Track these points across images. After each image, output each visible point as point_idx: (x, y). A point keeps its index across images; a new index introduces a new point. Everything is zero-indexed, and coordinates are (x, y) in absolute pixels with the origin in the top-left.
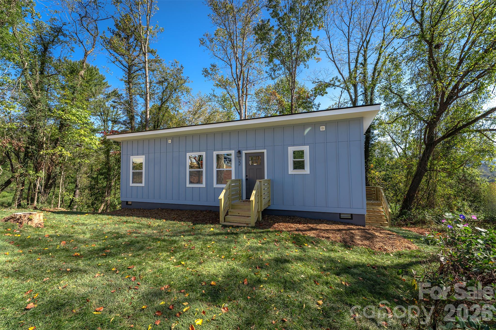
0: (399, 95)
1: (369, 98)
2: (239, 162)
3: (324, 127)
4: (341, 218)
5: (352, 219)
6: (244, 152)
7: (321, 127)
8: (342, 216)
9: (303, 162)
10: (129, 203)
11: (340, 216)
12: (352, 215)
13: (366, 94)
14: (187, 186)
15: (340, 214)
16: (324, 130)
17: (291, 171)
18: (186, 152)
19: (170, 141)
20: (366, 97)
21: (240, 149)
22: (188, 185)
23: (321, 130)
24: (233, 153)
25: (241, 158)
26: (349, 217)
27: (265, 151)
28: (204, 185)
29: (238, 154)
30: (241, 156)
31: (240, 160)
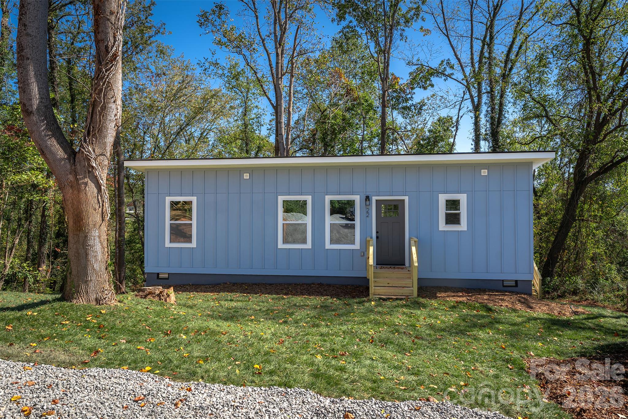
0: (542, 105)
1: (497, 101)
2: (367, 212)
3: (486, 171)
4: (504, 286)
5: (516, 285)
6: (374, 199)
7: (482, 171)
8: (506, 284)
9: (459, 214)
10: (161, 276)
11: (503, 284)
12: (516, 281)
13: (492, 94)
14: (279, 247)
15: (503, 280)
16: (486, 174)
17: (442, 226)
18: (277, 194)
19: (246, 176)
20: (492, 98)
21: (368, 194)
22: (281, 245)
23: (482, 174)
24: (357, 198)
25: (369, 207)
26: (513, 284)
27: (406, 198)
28: (309, 245)
29: (366, 200)
30: (370, 204)
31: (368, 210)
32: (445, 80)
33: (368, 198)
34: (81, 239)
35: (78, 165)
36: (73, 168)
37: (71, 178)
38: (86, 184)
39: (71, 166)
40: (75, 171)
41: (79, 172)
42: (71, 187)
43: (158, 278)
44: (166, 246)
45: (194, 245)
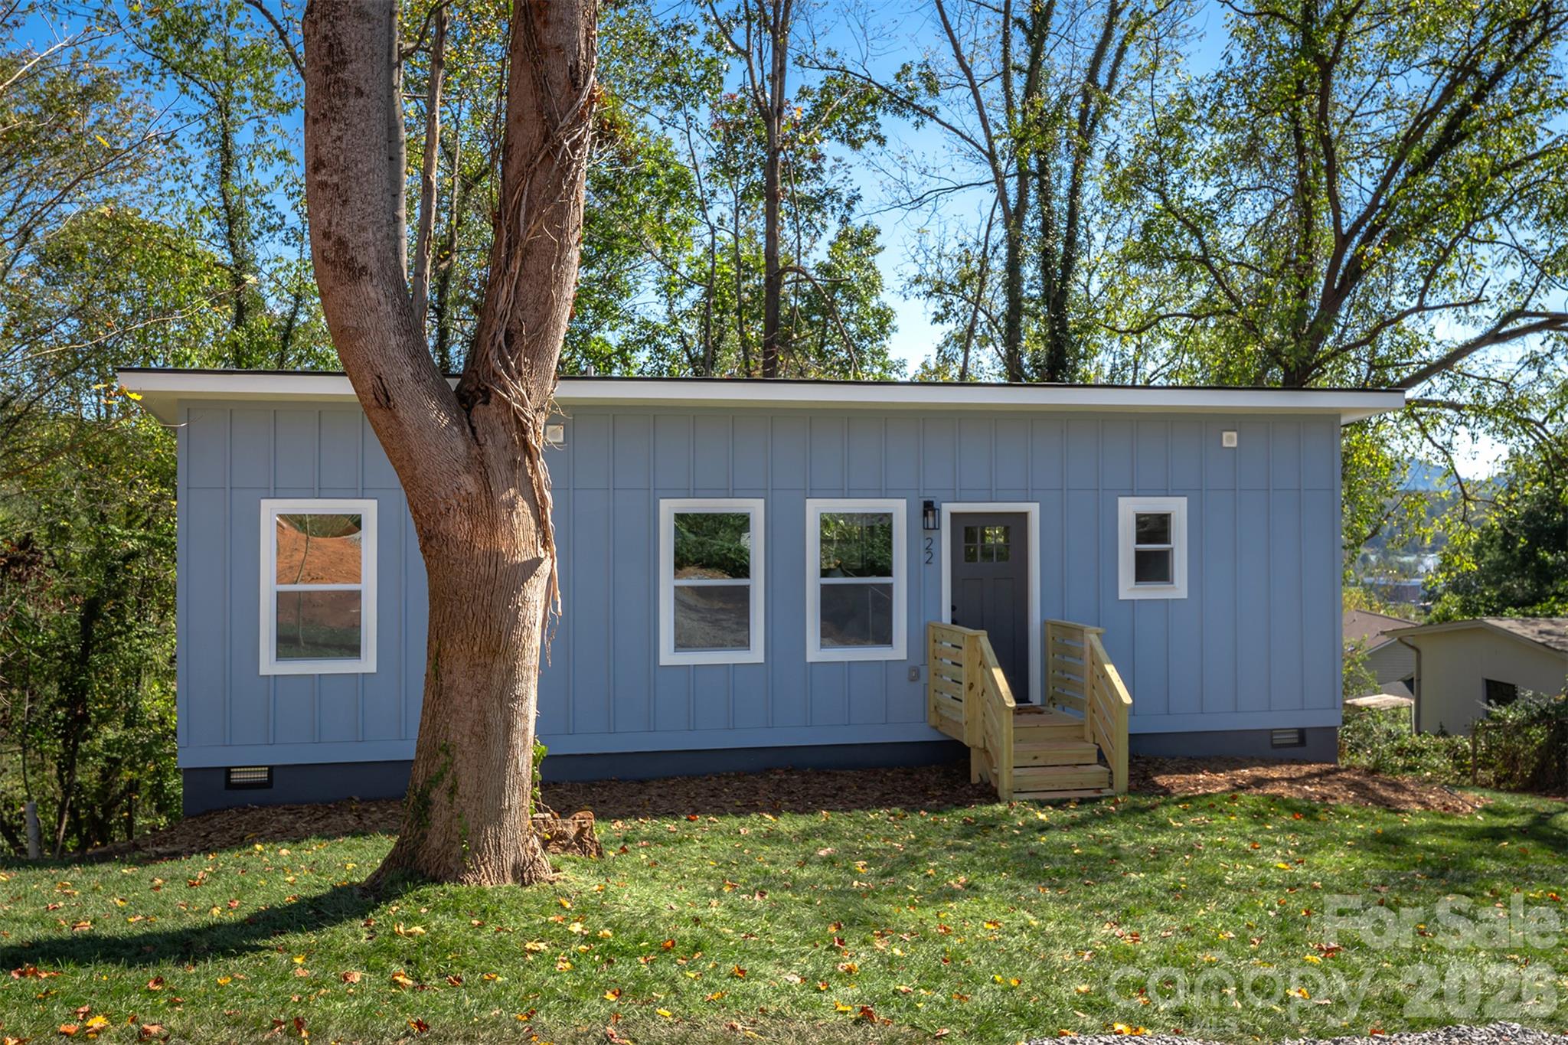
2: (928, 549)
3: (1235, 435)
4: (1273, 746)
5: (1302, 743)
6: (947, 509)
7: (1225, 435)
8: (1279, 739)
9: (1167, 555)
11: (1272, 740)
12: (1301, 732)
14: (665, 660)
15: (1272, 731)
16: (1235, 444)
17: (1128, 588)
21: (929, 496)
22: (668, 656)
23: (1225, 445)
24: (898, 509)
25: (933, 534)
26: (1293, 738)
27: (1033, 509)
28: (756, 654)
29: (925, 514)
30: (937, 527)
31: (928, 542)
32: (917, 125)
33: (929, 507)
34: (496, 679)
35: (489, 442)
36: (474, 452)
37: (469, 483)
38: (512, 505)
39: (469, 447)
40: (482, 463)
41: (493, 464)
42: (470, 512)
43: (230, 786)
44: (262, 672)
45: (368, 663)
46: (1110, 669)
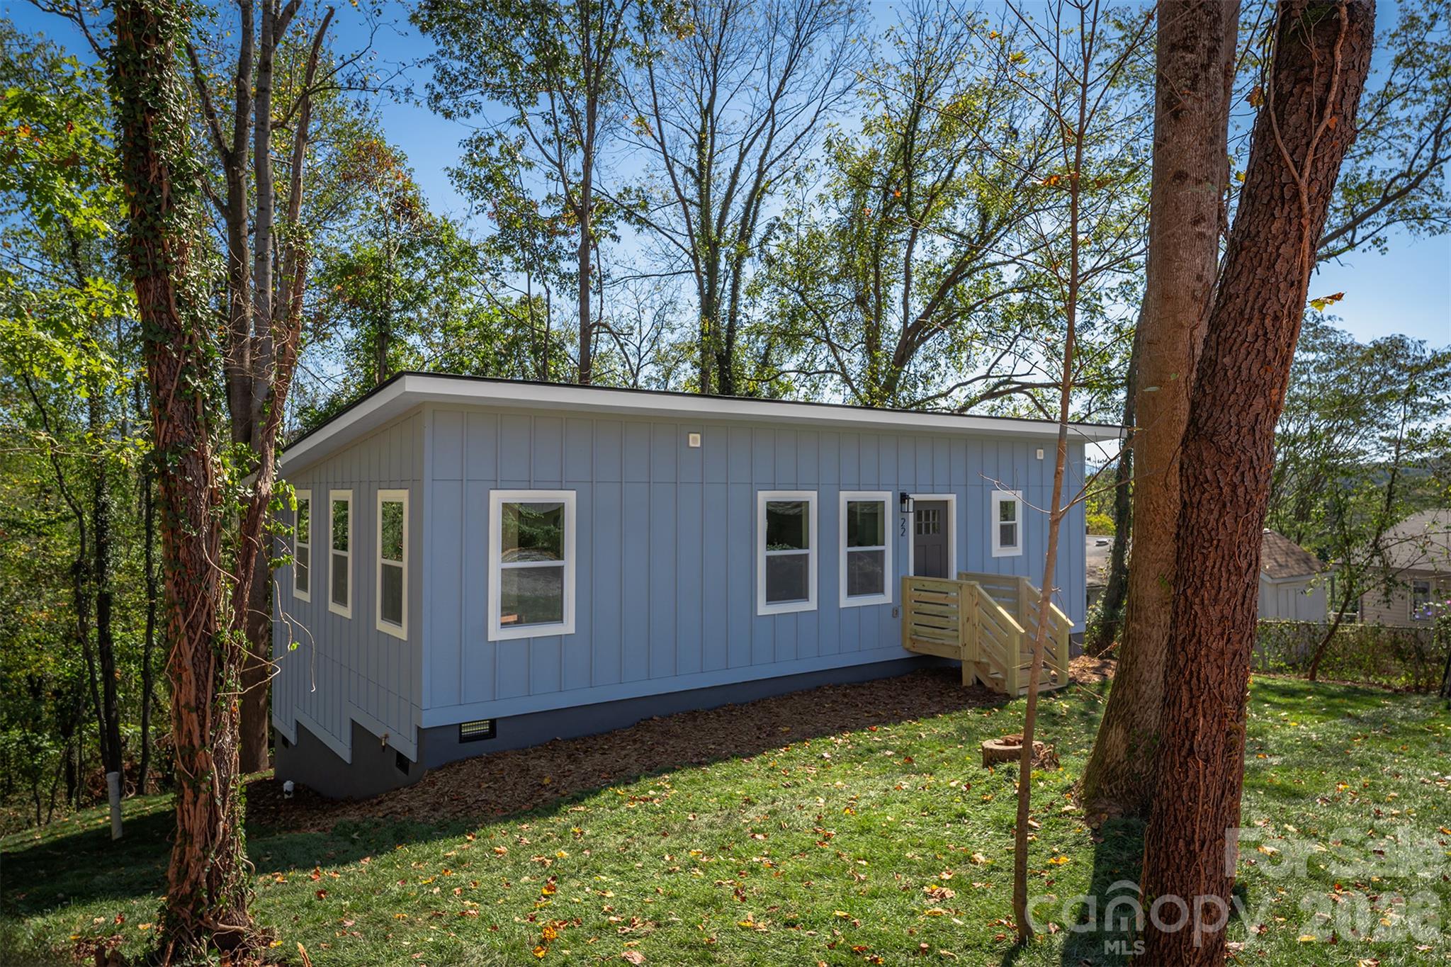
24: (887, 498)
25: (905, 516)
27: (953, 498)
28: (812, 604)
29: (902, 502)
31: (902, 522)
33: (904, 498)
43: (464, 739)
44: (490, 639)
45: (568, 626)
46: (1000, 609)
